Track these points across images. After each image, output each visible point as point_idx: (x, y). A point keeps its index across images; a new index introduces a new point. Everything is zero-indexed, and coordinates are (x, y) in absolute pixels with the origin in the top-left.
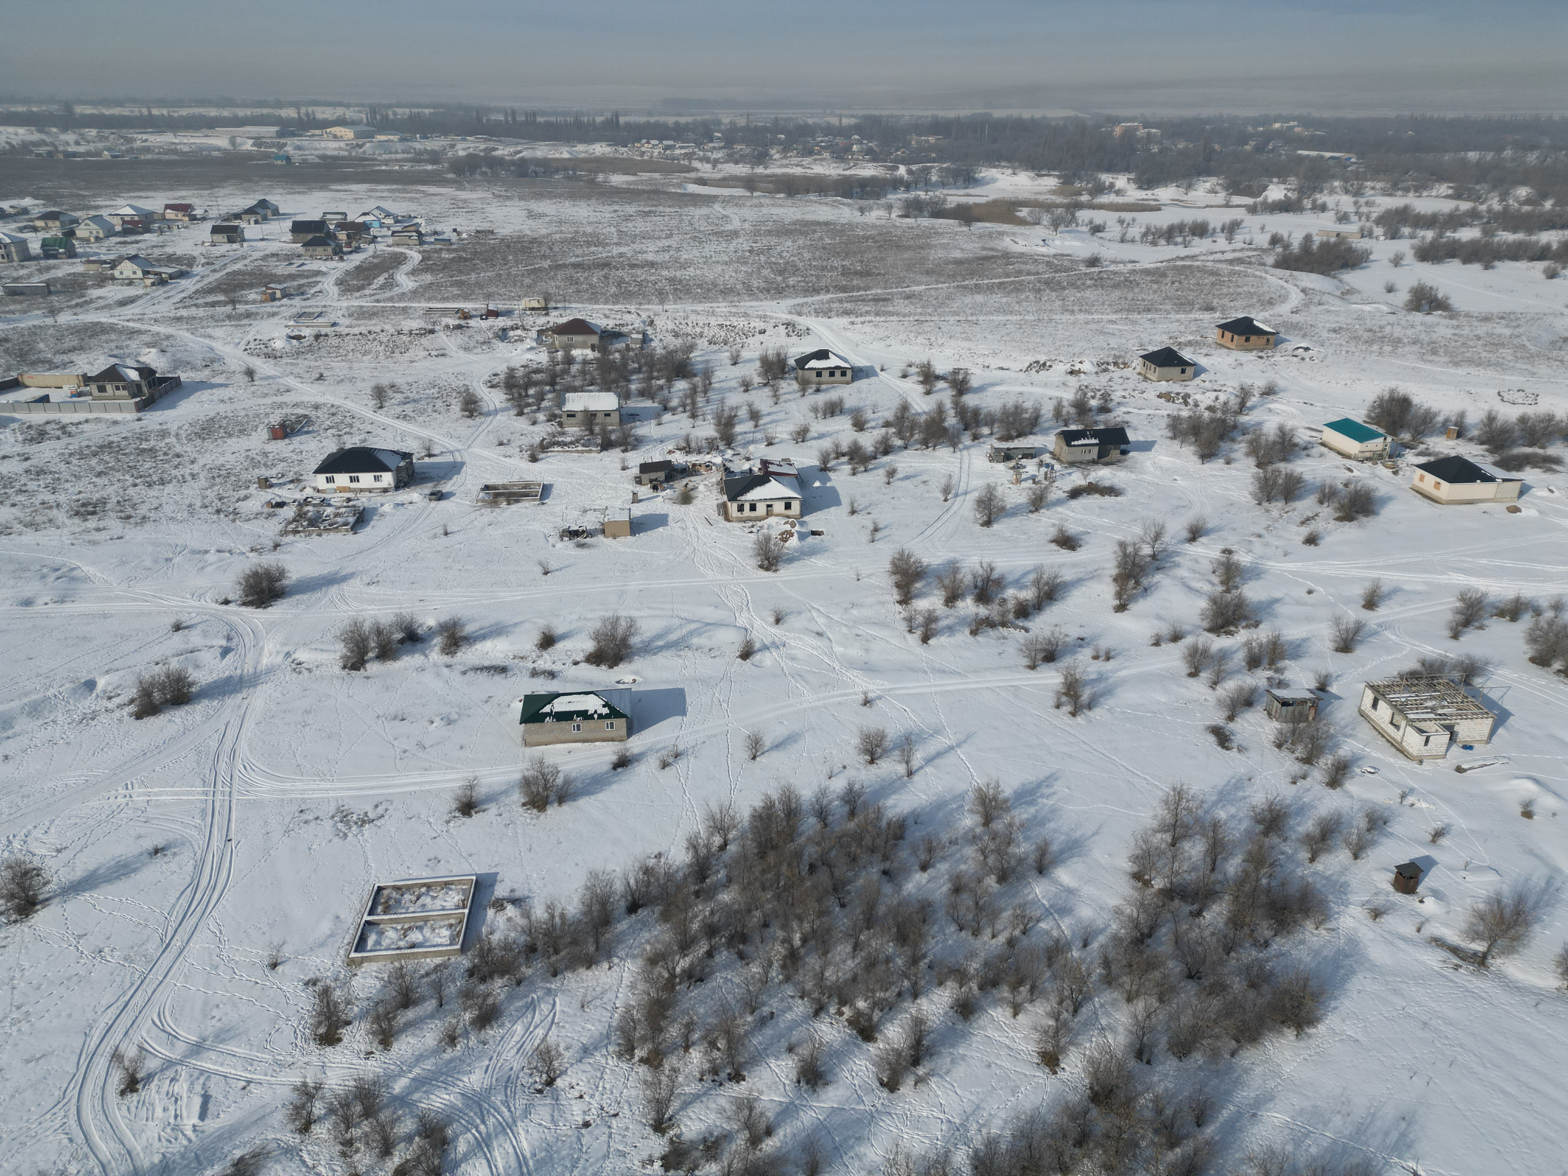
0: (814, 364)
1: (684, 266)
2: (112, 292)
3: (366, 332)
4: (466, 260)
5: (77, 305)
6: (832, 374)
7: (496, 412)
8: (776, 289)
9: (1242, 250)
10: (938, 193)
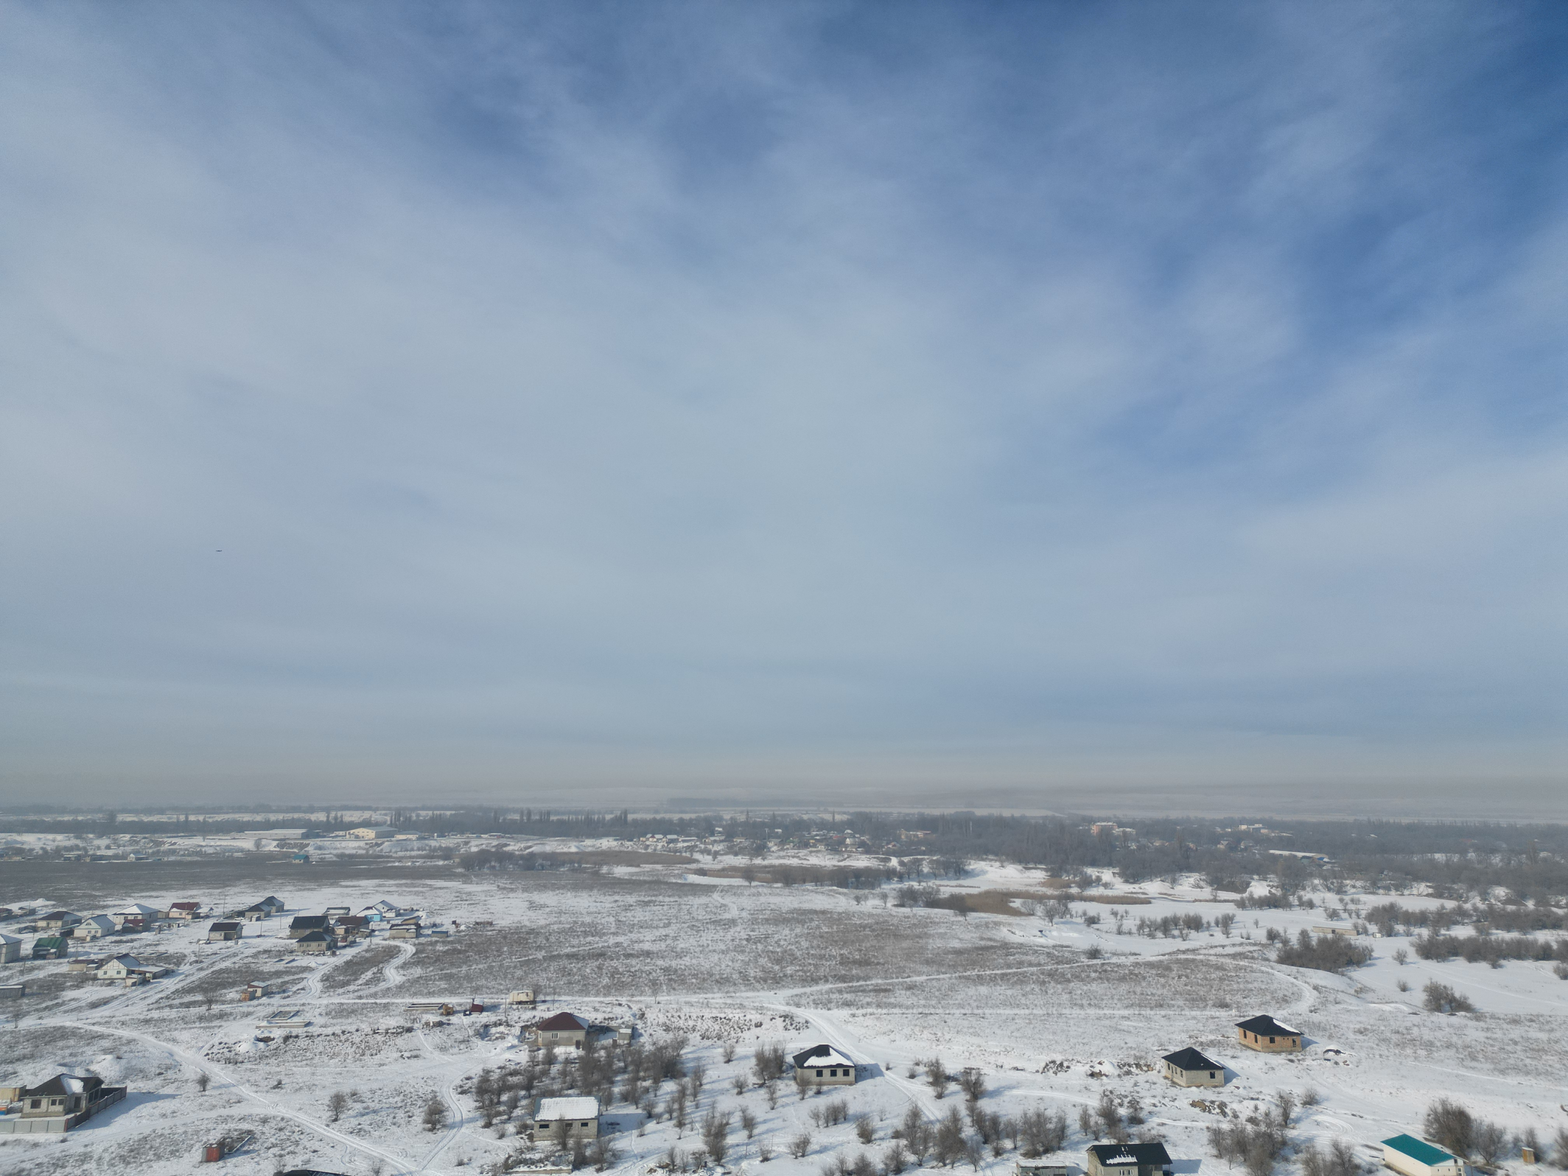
0: (813, 1061)
1: (679, 955)
2: (89, 993)
3: (339, 1032)
4: (460, 952)
5: (46, 1008)
6: (834, 1073)
7: (462, 1123)
8: (774, 978)
9: (1241, 944)
10: (930, 884)
